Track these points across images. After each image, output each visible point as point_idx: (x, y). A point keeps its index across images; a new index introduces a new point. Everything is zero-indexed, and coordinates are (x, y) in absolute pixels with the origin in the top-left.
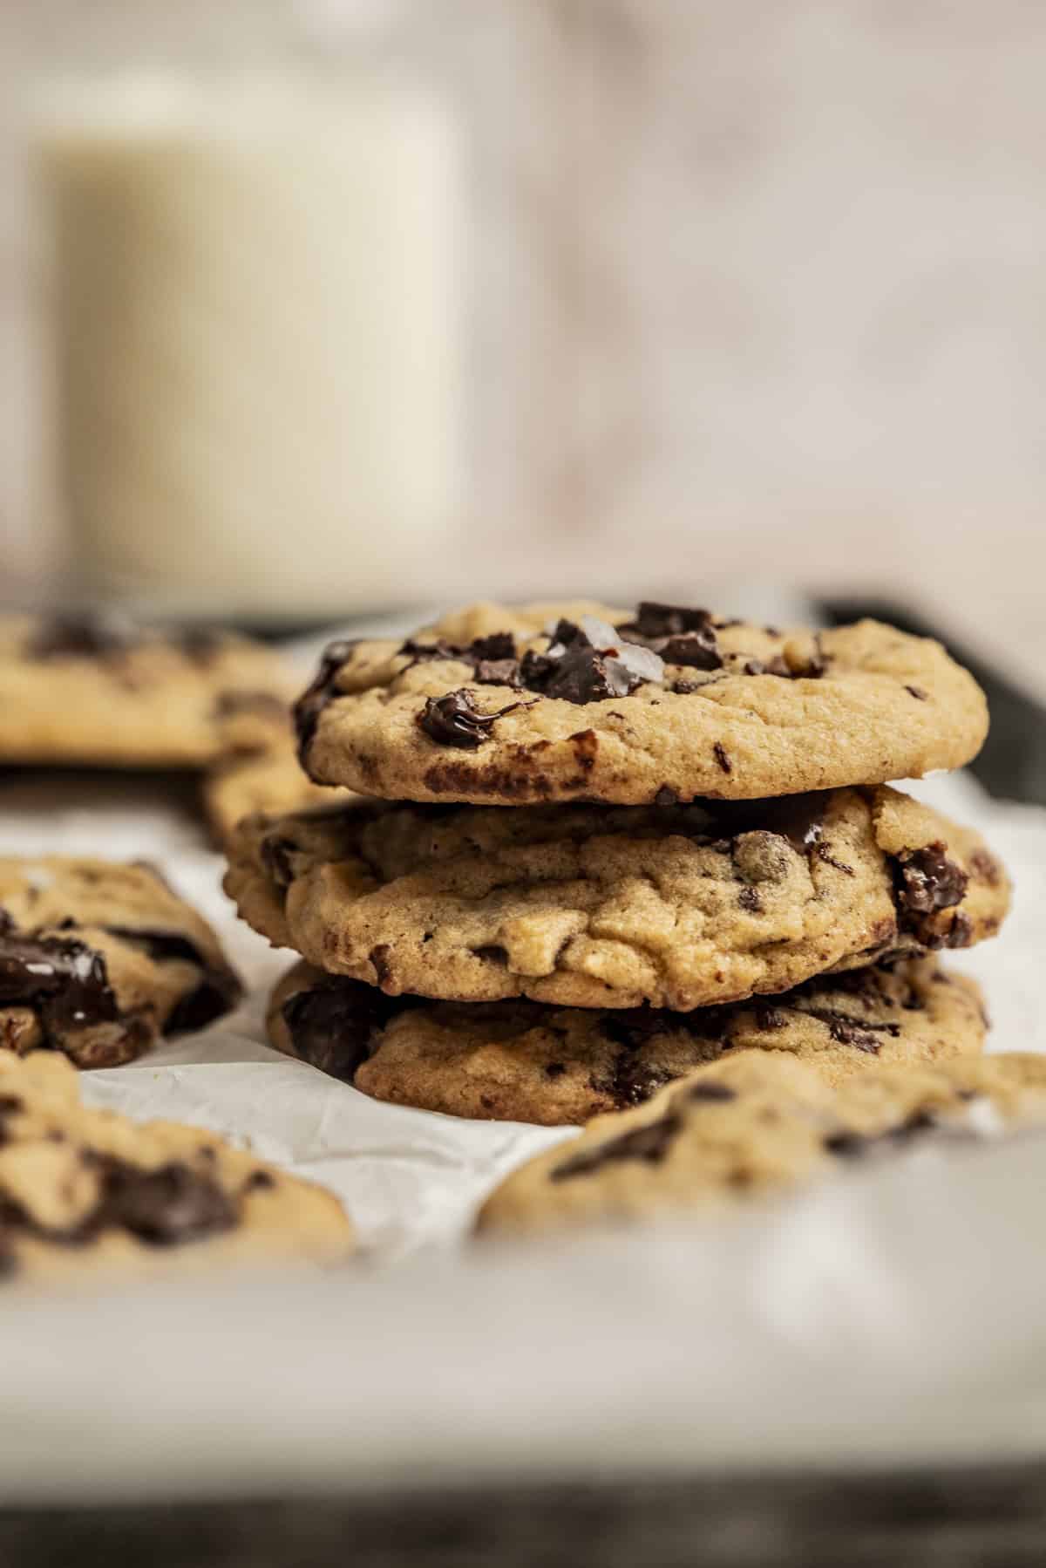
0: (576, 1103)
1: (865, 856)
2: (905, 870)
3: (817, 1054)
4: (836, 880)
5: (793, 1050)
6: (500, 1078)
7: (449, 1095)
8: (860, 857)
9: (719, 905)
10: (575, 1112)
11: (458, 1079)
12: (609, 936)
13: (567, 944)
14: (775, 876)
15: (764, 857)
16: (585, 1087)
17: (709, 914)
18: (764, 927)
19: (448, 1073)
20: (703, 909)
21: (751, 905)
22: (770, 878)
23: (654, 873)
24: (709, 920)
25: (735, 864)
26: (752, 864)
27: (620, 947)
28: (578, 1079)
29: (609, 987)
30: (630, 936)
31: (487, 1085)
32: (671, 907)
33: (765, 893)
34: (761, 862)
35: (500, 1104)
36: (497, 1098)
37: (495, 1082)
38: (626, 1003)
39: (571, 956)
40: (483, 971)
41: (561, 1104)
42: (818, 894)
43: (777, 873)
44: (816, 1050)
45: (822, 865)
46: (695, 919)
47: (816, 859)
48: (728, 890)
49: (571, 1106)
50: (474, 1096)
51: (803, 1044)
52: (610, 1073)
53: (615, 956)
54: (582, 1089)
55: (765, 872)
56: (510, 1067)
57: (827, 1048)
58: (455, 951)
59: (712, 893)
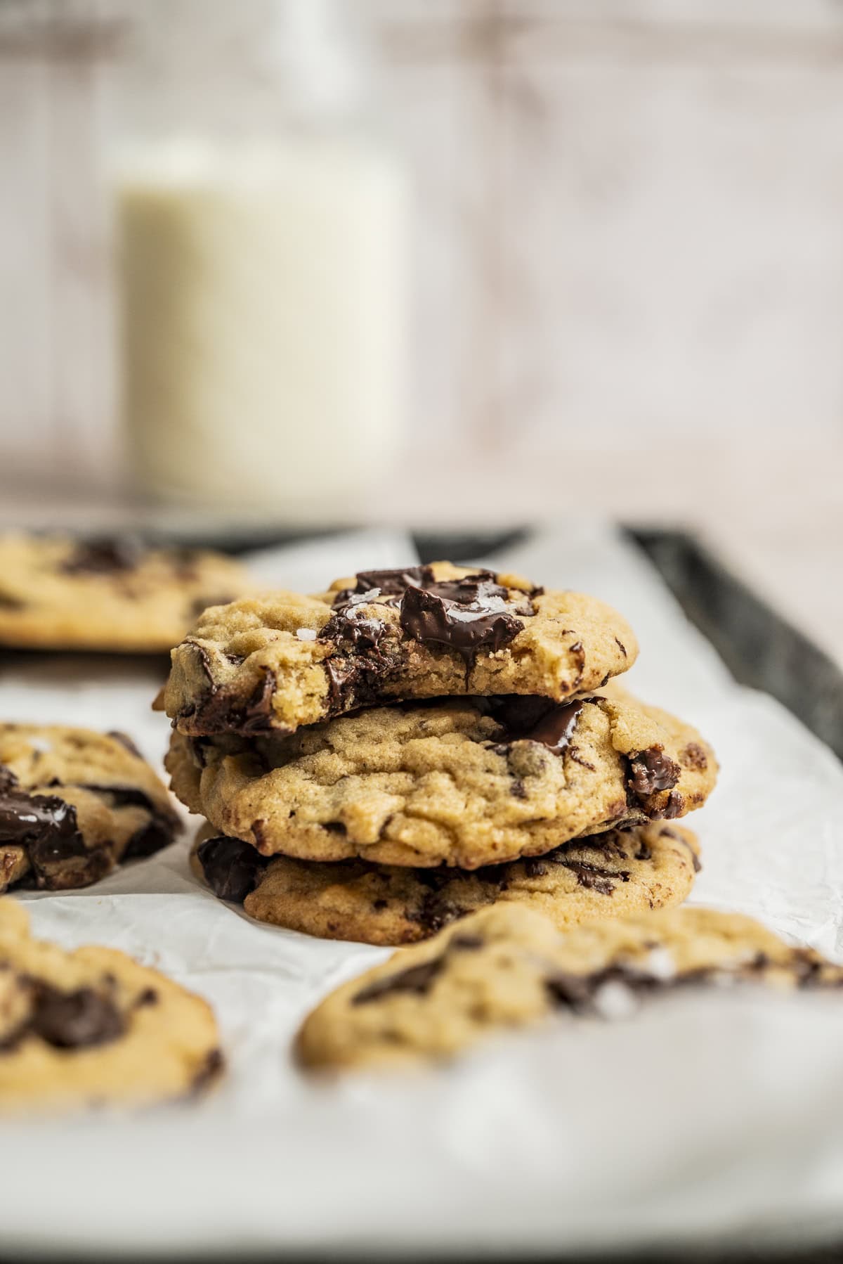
0: (394, 929)
1: (604, 755)
2: (633, 765)
3: (567, 896)
4: (582, 774)
5: (551, 892)
6: (341, 909)
7: (307, 920)
8: (600, 756)
9: (496, 794)
10: (393, 936)
11: (312, 909)
12: (418, 816)
13: (388, 821)
14: (537, 772)
15: (529, 759)
16: (401, 918)
17: (489, 800)
18: (527, 810)
19: (306, 904)
20: (486, 797)
21: (519, 793)
22: (533, 774)
23: (452, 769)
24: (489, 804)
25: (510, 764)
26: (521, 764)
27: (425, 825)
28: (396, 911)
29: (417, 852)
30: (432, 815)
31: (333, 914)
32: (462, 795)
33: (530, 785)
34: (527, 763)
35: (341, 928)
36: (338, 924)
37: (338, 912)
38: (429, 863)
39: (391, 830)
40: (329, 840)
41: (383, 930)
42: (568, 785)
43: (538, 770)
44: (567, 893)
45: (572, 763)
46: (480, 804)
47: (568, 759)
48: (503, 783)
49: (391, 931)
50: (323, 922)
51: (559, 889)
52: (419, 908)
53: (422, 831)
54: (398, 920)
55: (530, 770)
56: (349, 902)
57: (574, 891)
58: (310, 825)
59: (492, 785)
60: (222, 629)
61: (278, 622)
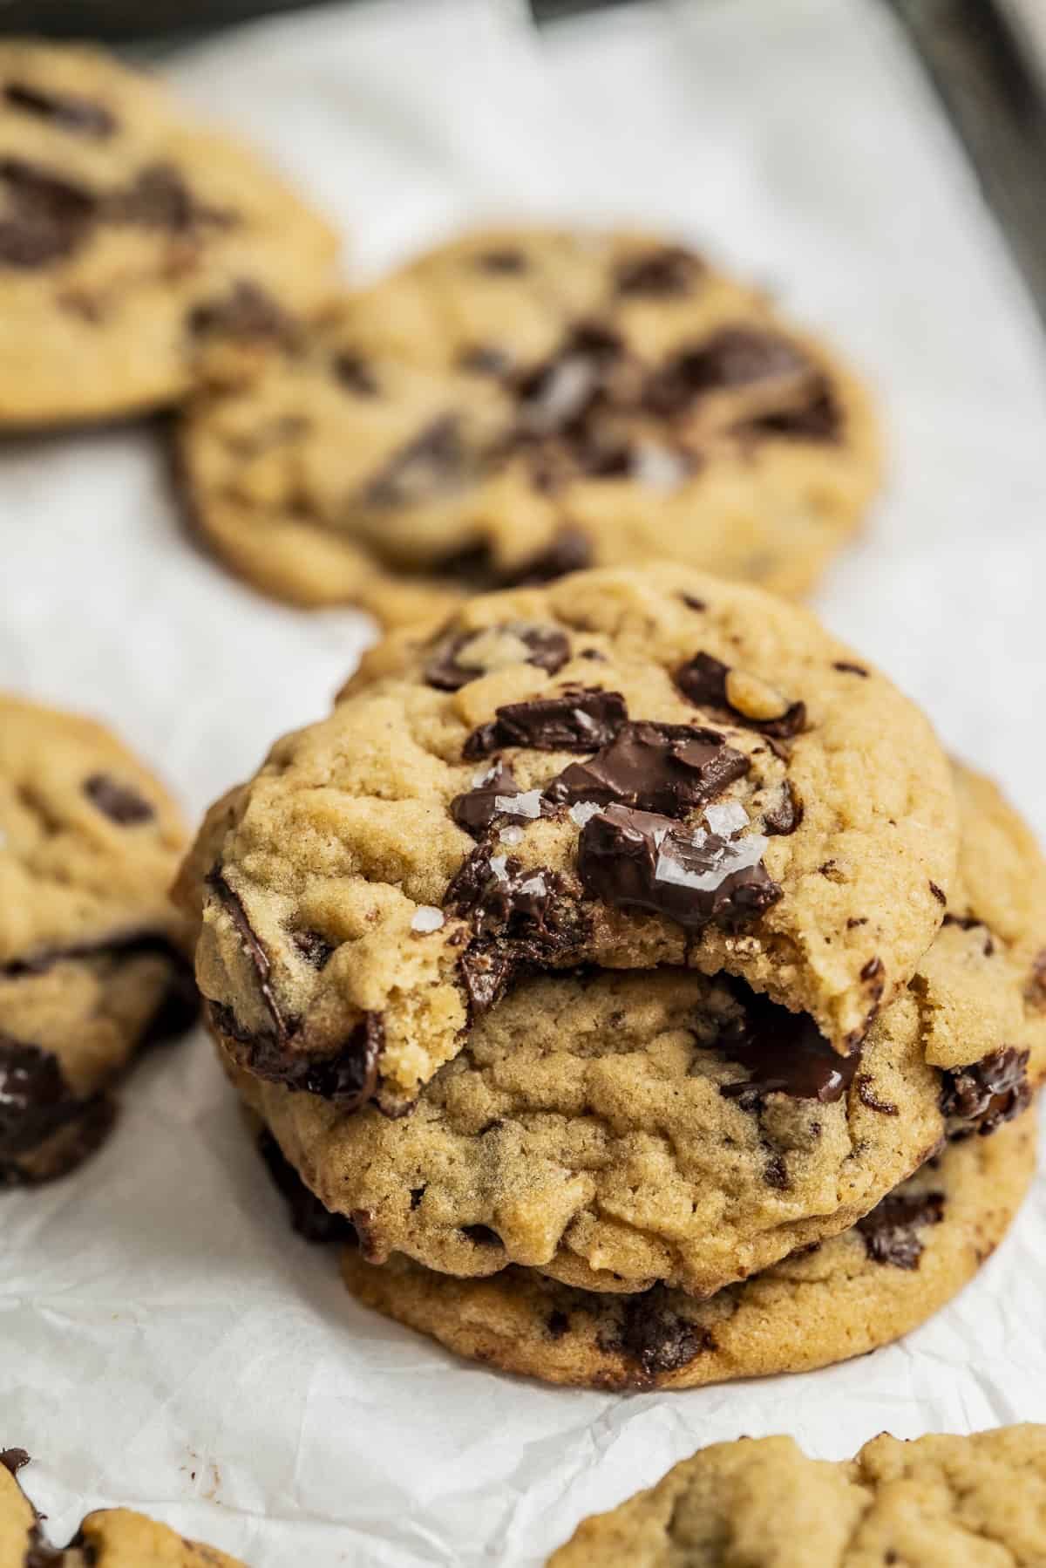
0: (581, 1369)
1: (911, 1077)
2: (956, 1081)
3: (850, 1285)
4: (877, 1127)
5: (825, 1281)
6: (498, 1329)
7: (441, 1333)
8: (905, 1079)
9: (741, 1185)
10: (579, 1377)
11: (451, 1319)
12: (618, 1222)
13: (572, 1225)
14: (807, 1145)
15: (795, 1127)
16: (590, 1348)
17: (730, 1193)
18: (794, 1208)
19: (440, 1308)
20: (725, 1188)
21: (778, 1179)
22: (801, 1148)
23: (671, 1133)
24: (731, 1202)
25: (762, 1128)
26: (782, 1133)
27: (631, 1241)
28: (583, 1340)
29: (617, 1277)
30: (640, 1225)
31: (483, 1333)
32: (687, 1187)
33: (795, 1165)
34: (792, 1132)
35: (497, 1359)
36: (493, 1352)
37: (491, 1331)
38: (638, 1289)
39: (576, 1244)
40: (477, 1257)
41: (565, 1369)
42: (858, 1148)
43: (809, 1142)
44: (850, 1278)
45: (861, 1108)
46: (716, 1201)
47: (855, 1100)
48: (752, 1162)
49: (576, 1371)
50: (469, 1344)
51: (838, 1273)
52: (619, 1328)
53: (625, 1250)
54: (588, 1352)
55: (795, 1141)
56: (507, 1319)
57: (862, 1274)
58: (445, 1233)
59: (735, 1169)
60: (285, 868)
61: (377, 860)
